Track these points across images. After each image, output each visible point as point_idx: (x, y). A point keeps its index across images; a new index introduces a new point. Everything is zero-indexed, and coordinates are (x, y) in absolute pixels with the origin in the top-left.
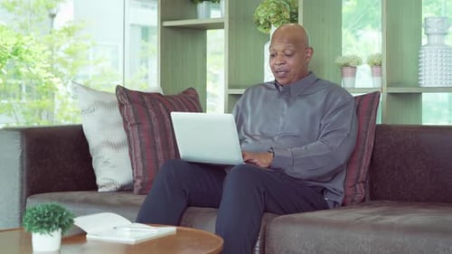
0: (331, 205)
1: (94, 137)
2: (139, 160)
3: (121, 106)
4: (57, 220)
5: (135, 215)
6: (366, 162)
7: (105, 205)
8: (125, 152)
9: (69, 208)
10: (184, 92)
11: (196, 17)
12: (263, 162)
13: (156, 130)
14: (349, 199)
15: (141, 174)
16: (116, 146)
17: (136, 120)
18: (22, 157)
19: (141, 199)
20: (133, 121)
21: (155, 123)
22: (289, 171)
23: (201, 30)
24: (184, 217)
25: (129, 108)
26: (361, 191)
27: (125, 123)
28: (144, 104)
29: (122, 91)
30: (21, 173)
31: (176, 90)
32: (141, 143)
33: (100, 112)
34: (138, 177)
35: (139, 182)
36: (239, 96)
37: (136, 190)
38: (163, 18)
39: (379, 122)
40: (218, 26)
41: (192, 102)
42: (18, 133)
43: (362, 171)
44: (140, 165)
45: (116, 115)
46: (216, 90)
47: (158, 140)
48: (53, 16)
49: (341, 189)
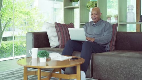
0: (107, 51)
1: (49, 35)
2: (60, 40)
3: (56, 27)
4: (46, 55)
5: (61, 53)
6: (115, 40)
7: (53, 51)
8: (57, 38)
9: (48, 52)
10: (70, 24)
11: (72, 5)
12: (92, 40)
13: (64, 33)
14: (111, 49)
16: (55, 37)
17: (60, 30)
18: (33, 39)
19: (62, 49)
20: (59, 31)
21: (64, 31)
22: (98, 43)
23: (73, 9)
24: (73, 54)
25: (58, 27)
26: (114, 47)
27: (57, 31)
28: (61, 26)
29: (56, 23)
31: (68, 23)
32: (61, 36)
33: (51, 28)
34: (60, 44)
35: (61, 45)
36: (84, 25)
37: (60, 47)
38: (64, 6)
39: (117, 31)
40: (78, 8)
41: (72, 26)
42: (32, 33)
43: (114, 43)
44: (61, 41)
45: (55, 29)
46: (77, 23)
47: (65, 35)
48: (31, 5)
49: (109, 47)
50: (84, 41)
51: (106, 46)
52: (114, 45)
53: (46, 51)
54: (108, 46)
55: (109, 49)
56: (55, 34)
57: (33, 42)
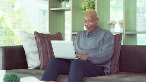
0: (106, 73)
1: (27, 50)
2: (42, 58)
3: (36, 38)
4: (15, 79)
5: (41, 78)
6: (118, 58)
7: (30, 74)
8: (37, 55)
9: (18, 75)
10: (57, 34)
11: (61, 7)
13: (48, 47)
14: (112, 72)
15: (43, 63)
16: (35, 53)
17: (41, 43)
18: (3, 57)
19: (43, 72)
20: (40, 44)
21: (47, 45)
23: (63, 11)
25: (39, 39)
26: (116, 69)
27: (37, 45)
28: (44, 38)
29: (36, 33)
30: (3, 63)
31: (55, 33)
32: (43, 52)
33: (29, 41)
34: (42, 64)
35: (42, 65)
37: (41, 68)
38: (50, 7)
39: (122, 44)
41: (59, 37)
42: (2, 48)
43: (117, 61)
44: (42, 60)
45: (34, 42)
46: (68, 33)
47: (49, 51)
48: (13, 7)
49: (110, 68)
50: (74, 59)
51: (105, 66)
52: (117, 65)
53: (16, 74)
54: (108, 66)
55: (109, 71)
56: (35, 49)
57: (3, 61)
